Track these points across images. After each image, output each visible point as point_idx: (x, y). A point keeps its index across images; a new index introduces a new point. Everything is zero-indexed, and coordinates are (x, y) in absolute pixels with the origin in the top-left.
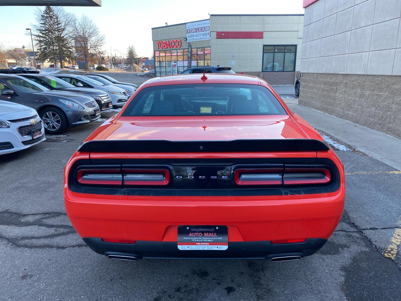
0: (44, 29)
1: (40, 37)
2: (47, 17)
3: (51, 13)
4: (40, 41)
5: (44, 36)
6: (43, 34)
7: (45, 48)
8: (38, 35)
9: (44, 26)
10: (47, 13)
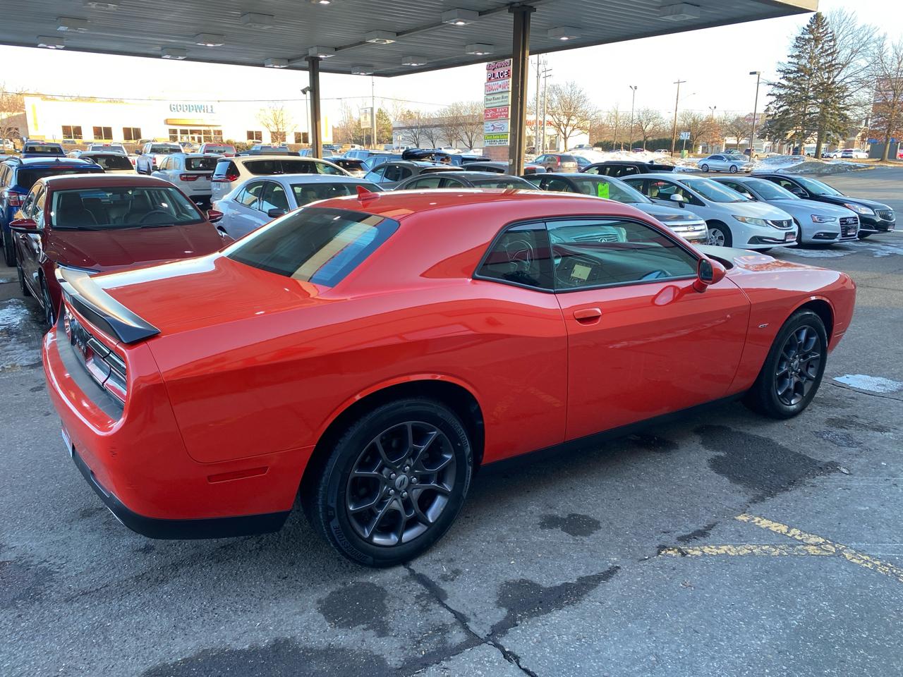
0: (793, 69)
1: (783, 86)
2: (809, 41)
3: (821, 31)
4: (779, 97)
5: (791, 84)
6: (789, 80)
7: (786, 112)
8: (779, 83)
9: (796, 61)
10: (811, 32)
